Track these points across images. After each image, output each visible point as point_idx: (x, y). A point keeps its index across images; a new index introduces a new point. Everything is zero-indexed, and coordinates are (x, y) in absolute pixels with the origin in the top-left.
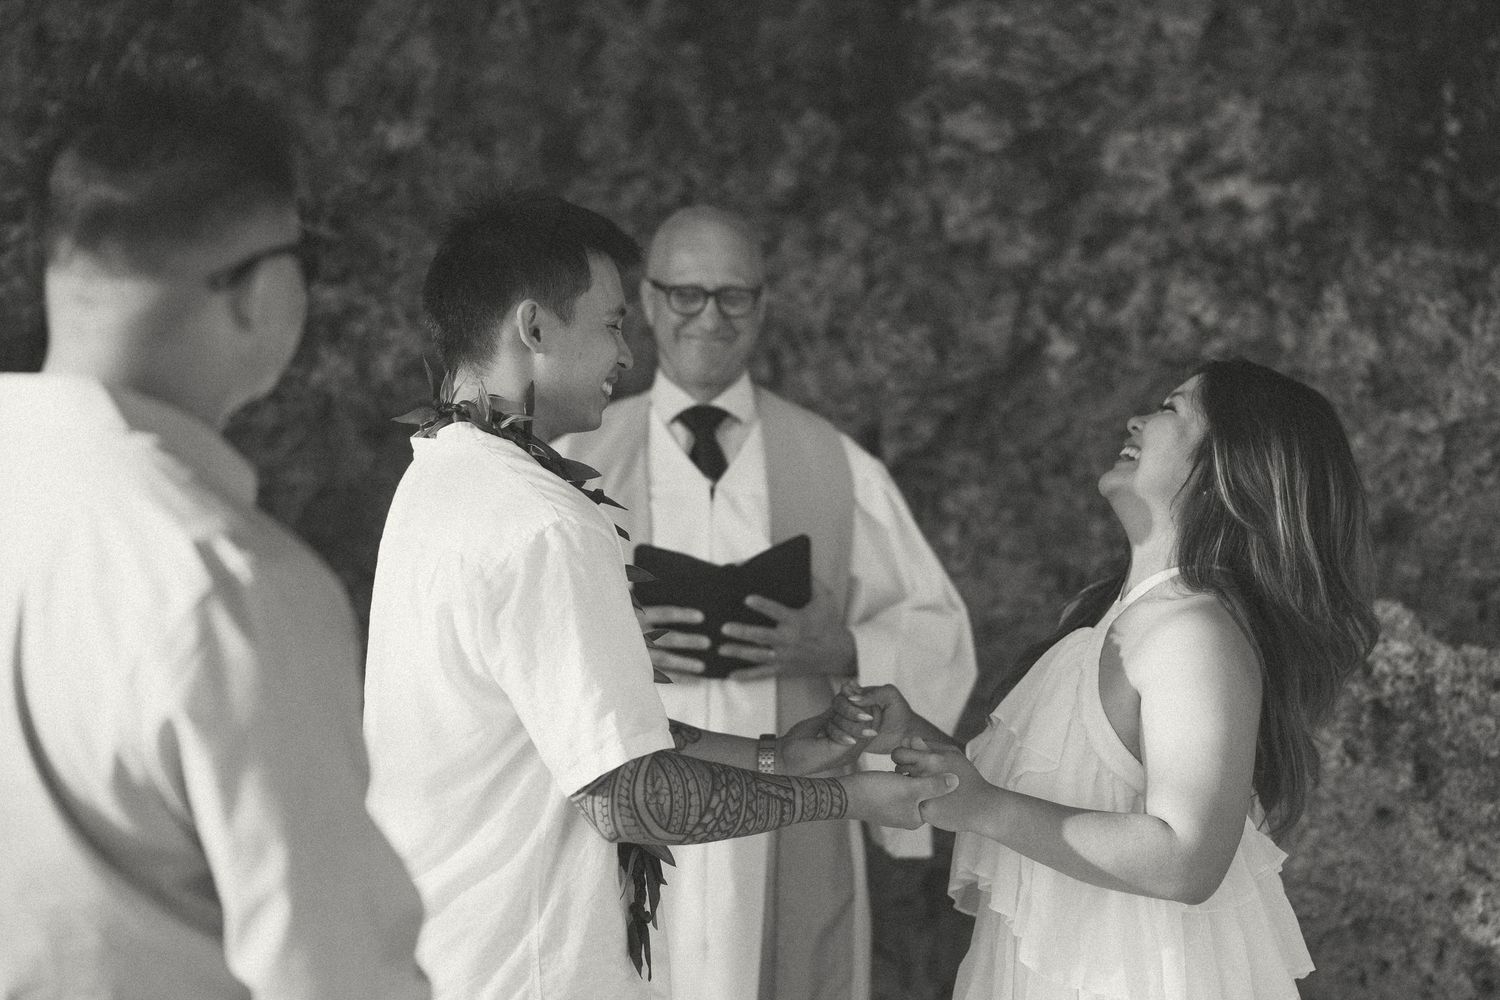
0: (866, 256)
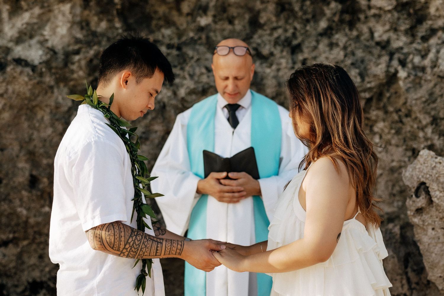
0: (345, 48)
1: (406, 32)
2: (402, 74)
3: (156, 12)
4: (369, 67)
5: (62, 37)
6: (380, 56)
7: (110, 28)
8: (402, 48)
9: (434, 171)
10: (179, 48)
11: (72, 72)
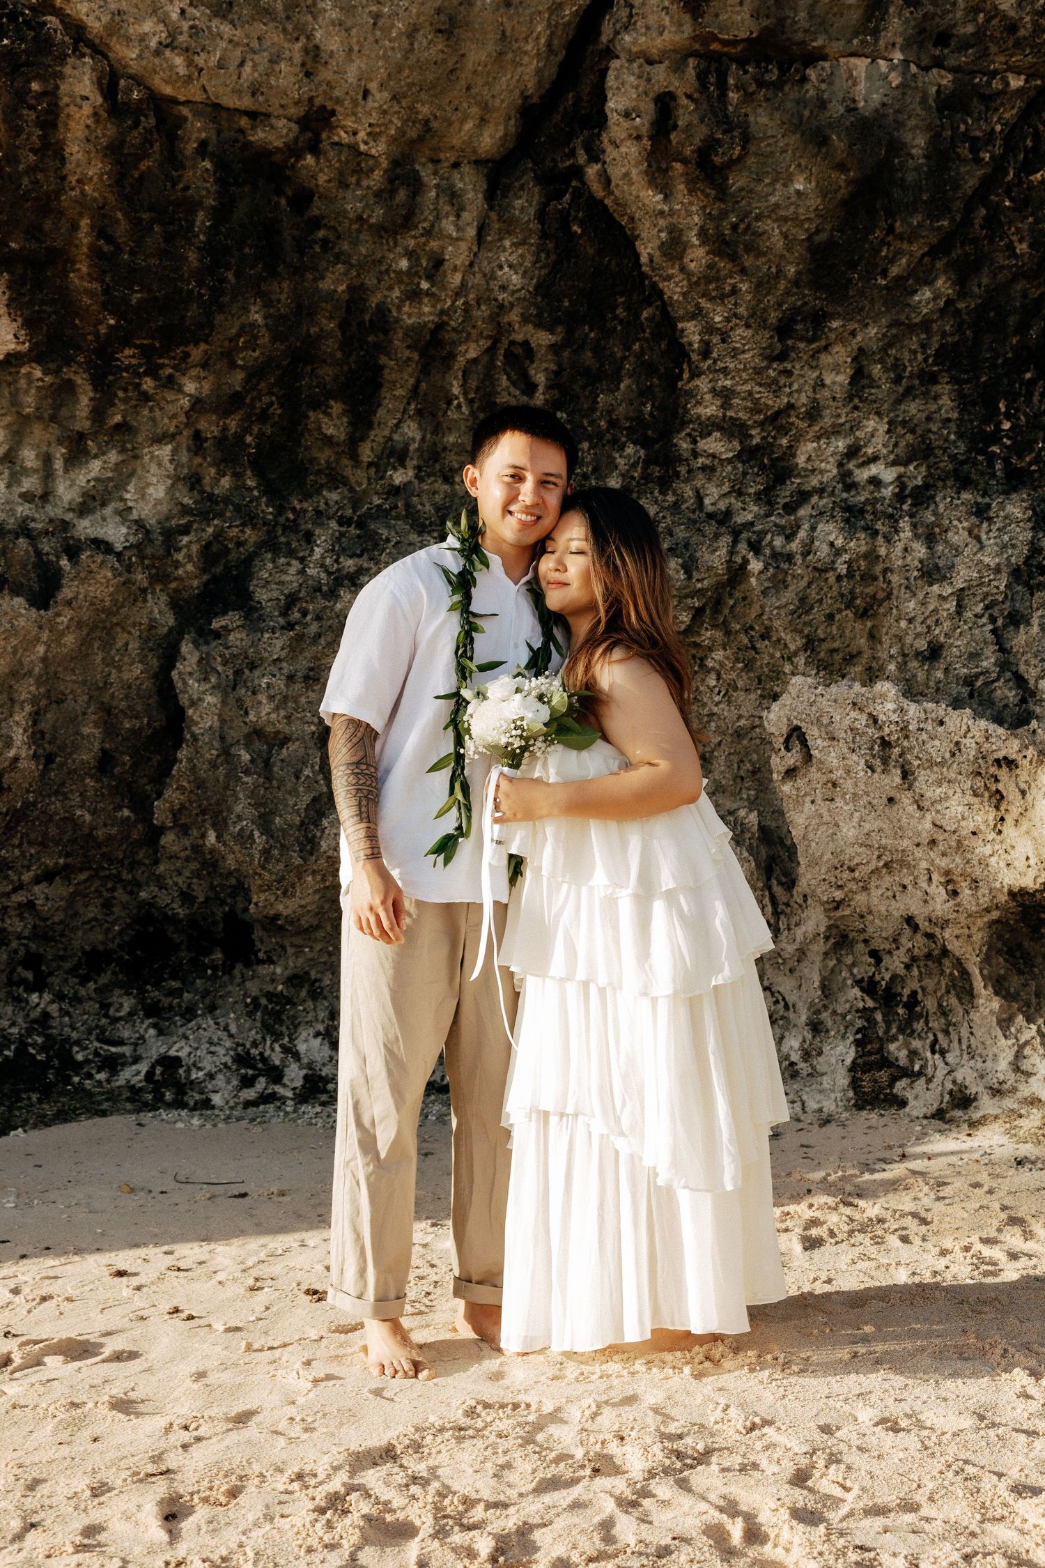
1: (758, 497)
2: (755, 565)
3: (313, 460)
4: (698, 554)
5: (158, 502)
6: (717, 536)
7: (237, 487)
8: (752, 524)
9: (814, 709)
10: (360, 525)
11: (177, 565)
